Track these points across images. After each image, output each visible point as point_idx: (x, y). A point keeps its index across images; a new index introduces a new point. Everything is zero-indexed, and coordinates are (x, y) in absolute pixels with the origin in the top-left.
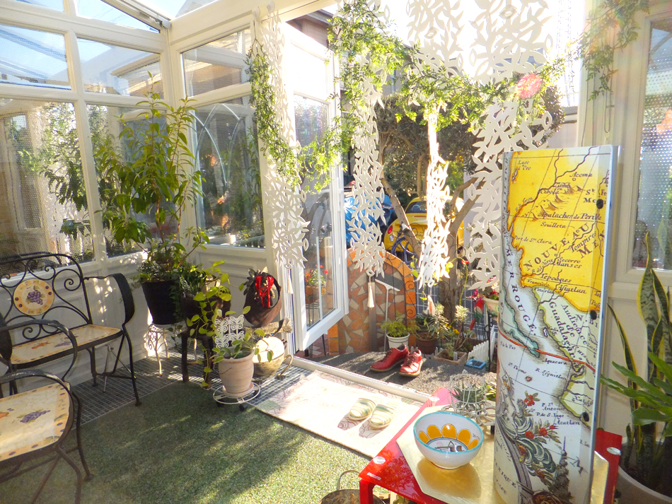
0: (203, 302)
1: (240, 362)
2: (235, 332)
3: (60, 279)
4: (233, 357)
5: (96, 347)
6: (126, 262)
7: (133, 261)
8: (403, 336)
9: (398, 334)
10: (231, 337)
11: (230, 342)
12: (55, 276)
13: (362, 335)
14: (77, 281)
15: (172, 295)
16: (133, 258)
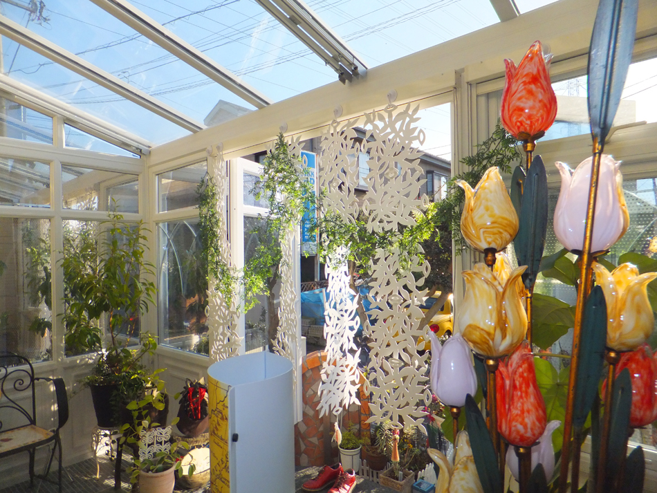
0: (134, 410)
1: (157, 477)
2: (161, 443)
3: (12, 379)
4: (152, 471)
5: (37, 448)
6: (83, 362)
7: (91, 361)
8: (352, 449)
9: (349, 446)
10: (156, 448)
11: (154, 454)
12: (6, 376)
13: (317, 443)
14: (27, 381)
15: (112, 401)
16: (91, 359)
